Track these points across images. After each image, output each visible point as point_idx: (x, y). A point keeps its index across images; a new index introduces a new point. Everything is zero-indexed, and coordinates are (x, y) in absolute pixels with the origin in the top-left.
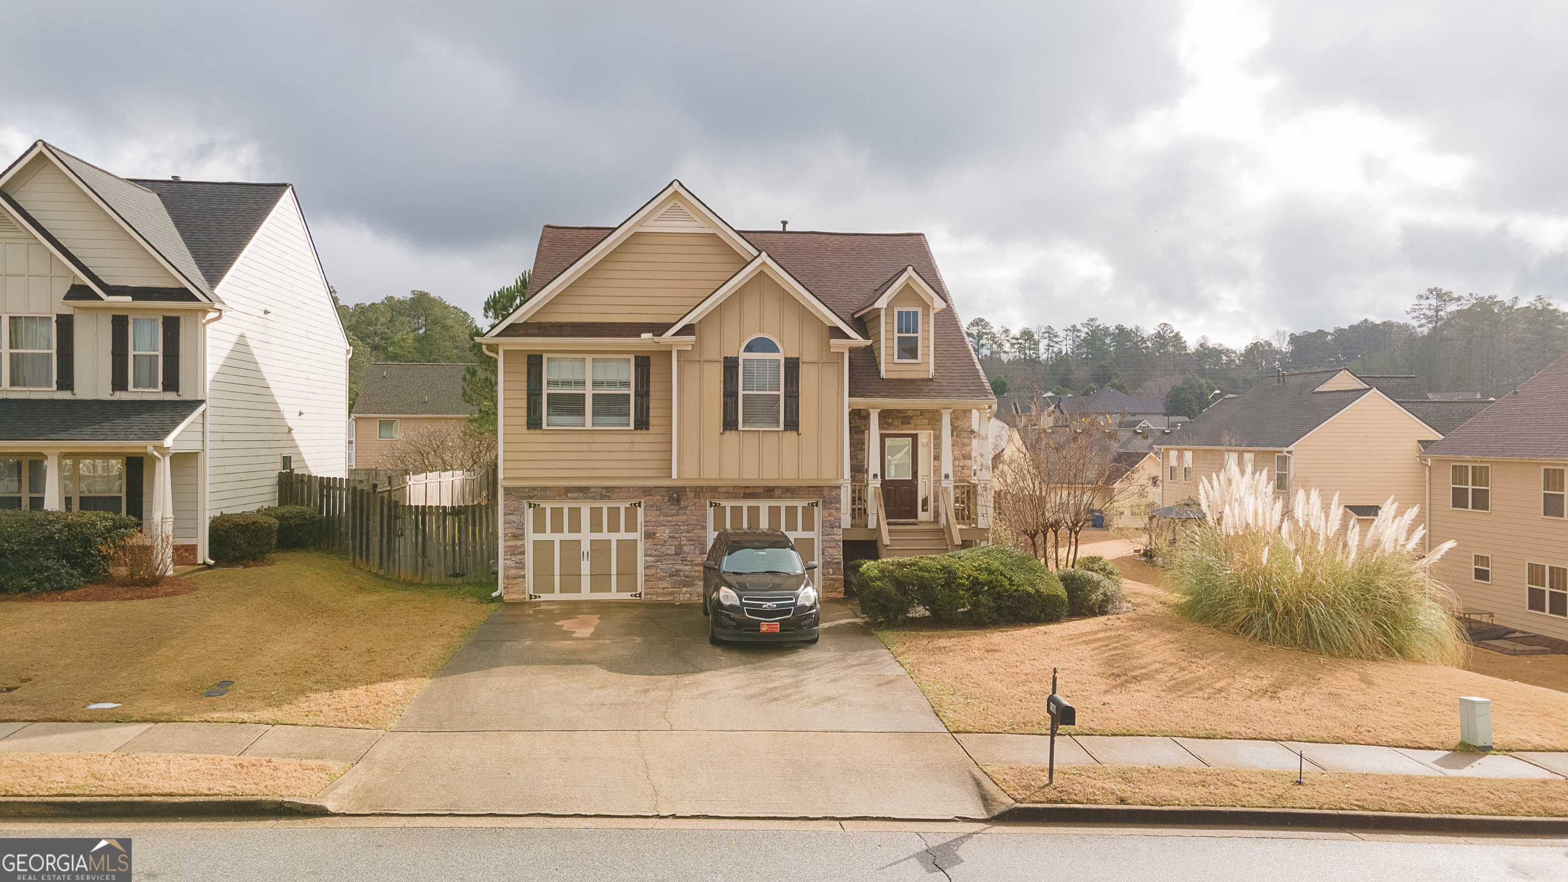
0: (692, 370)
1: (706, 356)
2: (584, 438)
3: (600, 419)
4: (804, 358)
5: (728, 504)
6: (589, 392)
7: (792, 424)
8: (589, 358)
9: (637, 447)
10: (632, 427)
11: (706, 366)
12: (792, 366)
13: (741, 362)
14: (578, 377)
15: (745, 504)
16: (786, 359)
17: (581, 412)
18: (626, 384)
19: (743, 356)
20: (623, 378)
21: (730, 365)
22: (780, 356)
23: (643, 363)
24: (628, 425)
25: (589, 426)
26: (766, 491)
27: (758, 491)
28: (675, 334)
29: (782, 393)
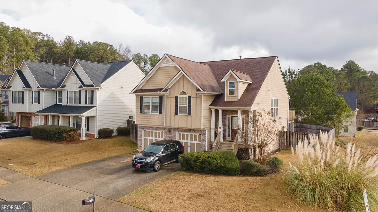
0: (169, 100)
1: (172, 96)
2: (150, 116)
3: (153, 111)
4: (193, 97)
5: (182, 133)
6: (151, 105)
7: (189, 114)
8: (151, 97)
9: (160, 118)
10: (159, 113)
11: (171, 98)
12: (190, 98)
13: (178, 98)
14: (149, 102)
15: (185, 133)
16: (188, 97)
17: (149, 110)
18: (158, 103)
19: (179, 96)
20: (157, 102)
21: (176, 98)
22: (187, 96)
23: (161, 99)
24: (158, 113)
25: (151, 113)
26: (189, 130)
27: (187, 130)
28: (163, 91)
29: (187, 105)
